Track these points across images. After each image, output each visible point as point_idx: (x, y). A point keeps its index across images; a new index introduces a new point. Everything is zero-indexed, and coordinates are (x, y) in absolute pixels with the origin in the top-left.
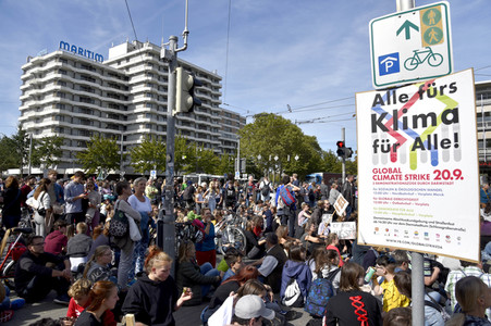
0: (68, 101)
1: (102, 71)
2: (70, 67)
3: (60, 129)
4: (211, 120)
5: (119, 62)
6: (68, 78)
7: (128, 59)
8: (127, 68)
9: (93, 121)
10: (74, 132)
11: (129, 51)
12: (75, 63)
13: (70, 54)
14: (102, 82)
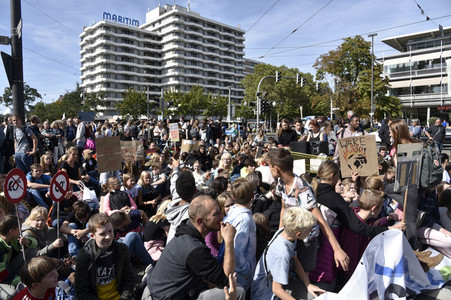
0: (112, 61)
1: (138, 34)
2: (111, 33)
3: (107, 84)
4: (235, 71)
5: (153, 24)
6: (111, 42)
7: (160, 21)
8: (160, 29)
9: (133, 76)
10: (119, 86)
11: (161, 14)
12: (116, 29)
13: (112, 22)
14: (139, 43)
